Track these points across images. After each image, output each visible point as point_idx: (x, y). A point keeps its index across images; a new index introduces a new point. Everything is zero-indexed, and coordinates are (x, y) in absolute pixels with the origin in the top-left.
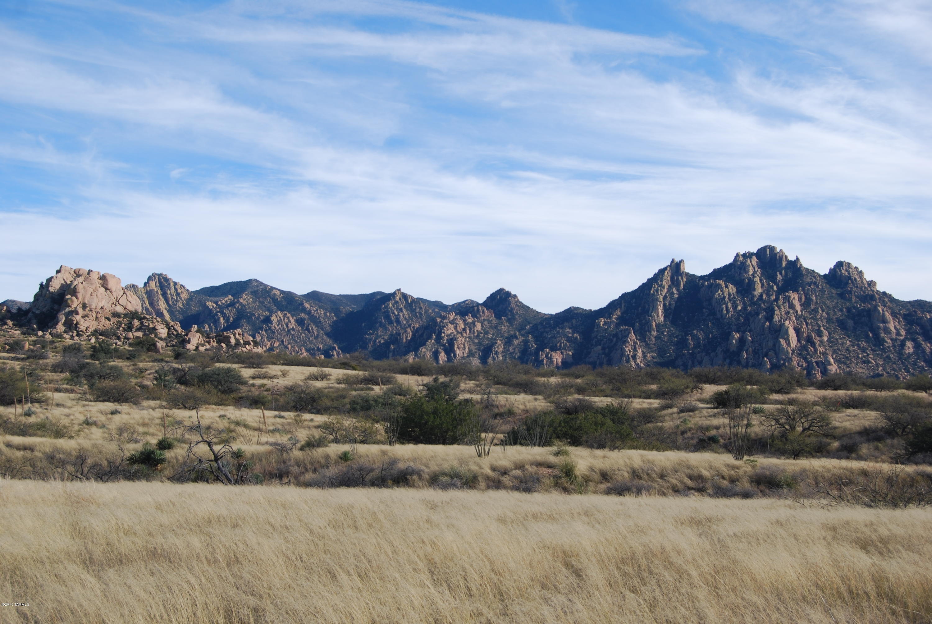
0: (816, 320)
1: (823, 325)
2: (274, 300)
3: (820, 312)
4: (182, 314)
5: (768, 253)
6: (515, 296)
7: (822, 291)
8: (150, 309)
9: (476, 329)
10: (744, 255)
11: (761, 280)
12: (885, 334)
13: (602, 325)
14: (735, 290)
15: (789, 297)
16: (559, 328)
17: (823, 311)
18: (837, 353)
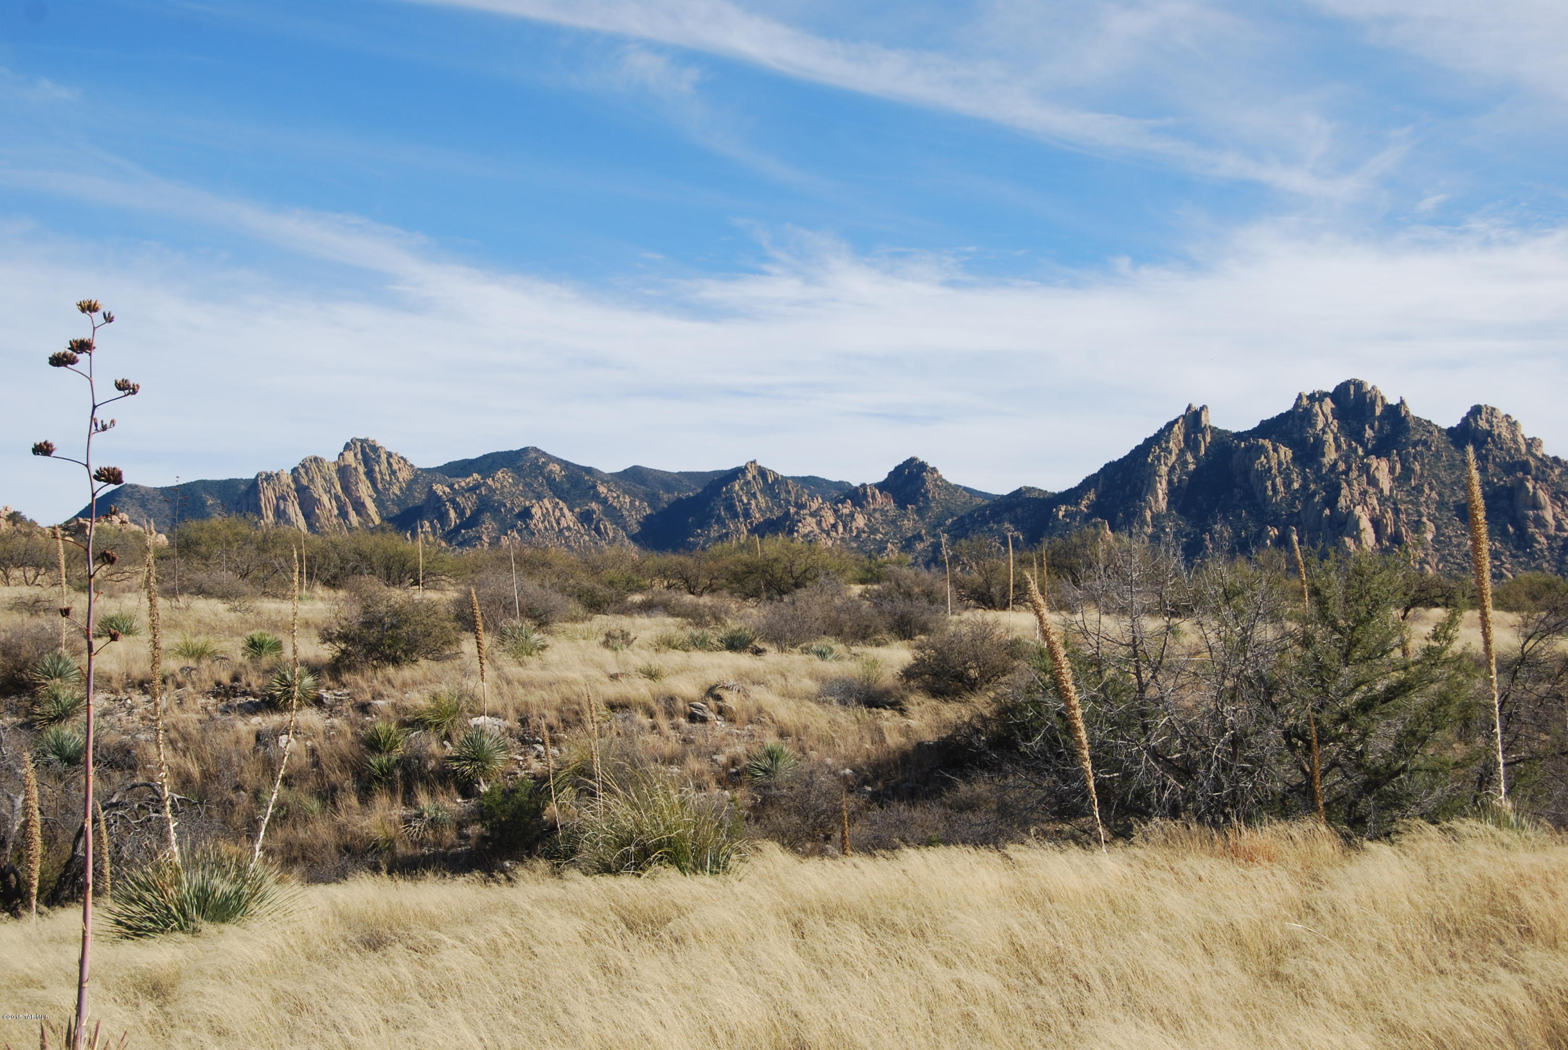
0: (1417, 504)
1: (1429, 513)
2: (550, 481)
3: (1427, 491)
4: (398, 505)
5: (1352, 392)
6: (934, 470)
7: (1437, 455)
8: (343, 497)
9: (854, 525)
10: (1312, 397)
11: (1336, 439)
12: (1536, 527)
13: (1060, 517)
14: (1290, 454)
15: (1369, 466)
16: (994, 522)
17: (1431, 489)
18: (1447, 561)
